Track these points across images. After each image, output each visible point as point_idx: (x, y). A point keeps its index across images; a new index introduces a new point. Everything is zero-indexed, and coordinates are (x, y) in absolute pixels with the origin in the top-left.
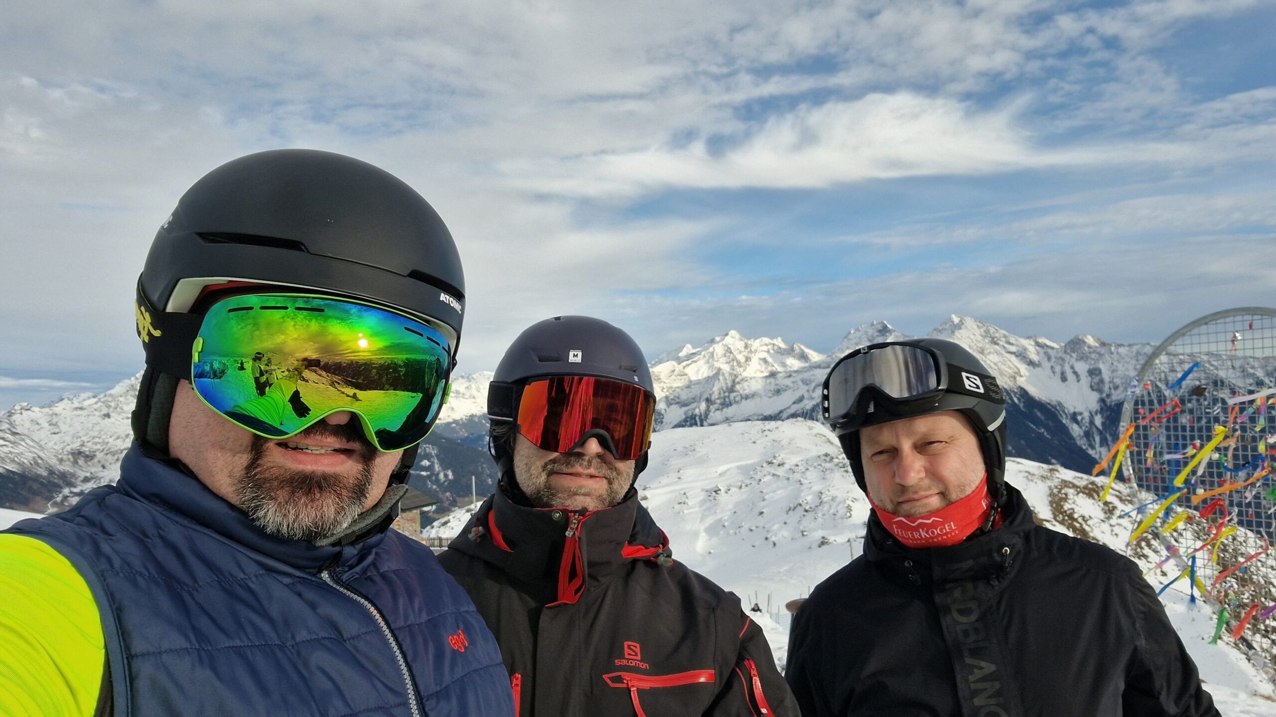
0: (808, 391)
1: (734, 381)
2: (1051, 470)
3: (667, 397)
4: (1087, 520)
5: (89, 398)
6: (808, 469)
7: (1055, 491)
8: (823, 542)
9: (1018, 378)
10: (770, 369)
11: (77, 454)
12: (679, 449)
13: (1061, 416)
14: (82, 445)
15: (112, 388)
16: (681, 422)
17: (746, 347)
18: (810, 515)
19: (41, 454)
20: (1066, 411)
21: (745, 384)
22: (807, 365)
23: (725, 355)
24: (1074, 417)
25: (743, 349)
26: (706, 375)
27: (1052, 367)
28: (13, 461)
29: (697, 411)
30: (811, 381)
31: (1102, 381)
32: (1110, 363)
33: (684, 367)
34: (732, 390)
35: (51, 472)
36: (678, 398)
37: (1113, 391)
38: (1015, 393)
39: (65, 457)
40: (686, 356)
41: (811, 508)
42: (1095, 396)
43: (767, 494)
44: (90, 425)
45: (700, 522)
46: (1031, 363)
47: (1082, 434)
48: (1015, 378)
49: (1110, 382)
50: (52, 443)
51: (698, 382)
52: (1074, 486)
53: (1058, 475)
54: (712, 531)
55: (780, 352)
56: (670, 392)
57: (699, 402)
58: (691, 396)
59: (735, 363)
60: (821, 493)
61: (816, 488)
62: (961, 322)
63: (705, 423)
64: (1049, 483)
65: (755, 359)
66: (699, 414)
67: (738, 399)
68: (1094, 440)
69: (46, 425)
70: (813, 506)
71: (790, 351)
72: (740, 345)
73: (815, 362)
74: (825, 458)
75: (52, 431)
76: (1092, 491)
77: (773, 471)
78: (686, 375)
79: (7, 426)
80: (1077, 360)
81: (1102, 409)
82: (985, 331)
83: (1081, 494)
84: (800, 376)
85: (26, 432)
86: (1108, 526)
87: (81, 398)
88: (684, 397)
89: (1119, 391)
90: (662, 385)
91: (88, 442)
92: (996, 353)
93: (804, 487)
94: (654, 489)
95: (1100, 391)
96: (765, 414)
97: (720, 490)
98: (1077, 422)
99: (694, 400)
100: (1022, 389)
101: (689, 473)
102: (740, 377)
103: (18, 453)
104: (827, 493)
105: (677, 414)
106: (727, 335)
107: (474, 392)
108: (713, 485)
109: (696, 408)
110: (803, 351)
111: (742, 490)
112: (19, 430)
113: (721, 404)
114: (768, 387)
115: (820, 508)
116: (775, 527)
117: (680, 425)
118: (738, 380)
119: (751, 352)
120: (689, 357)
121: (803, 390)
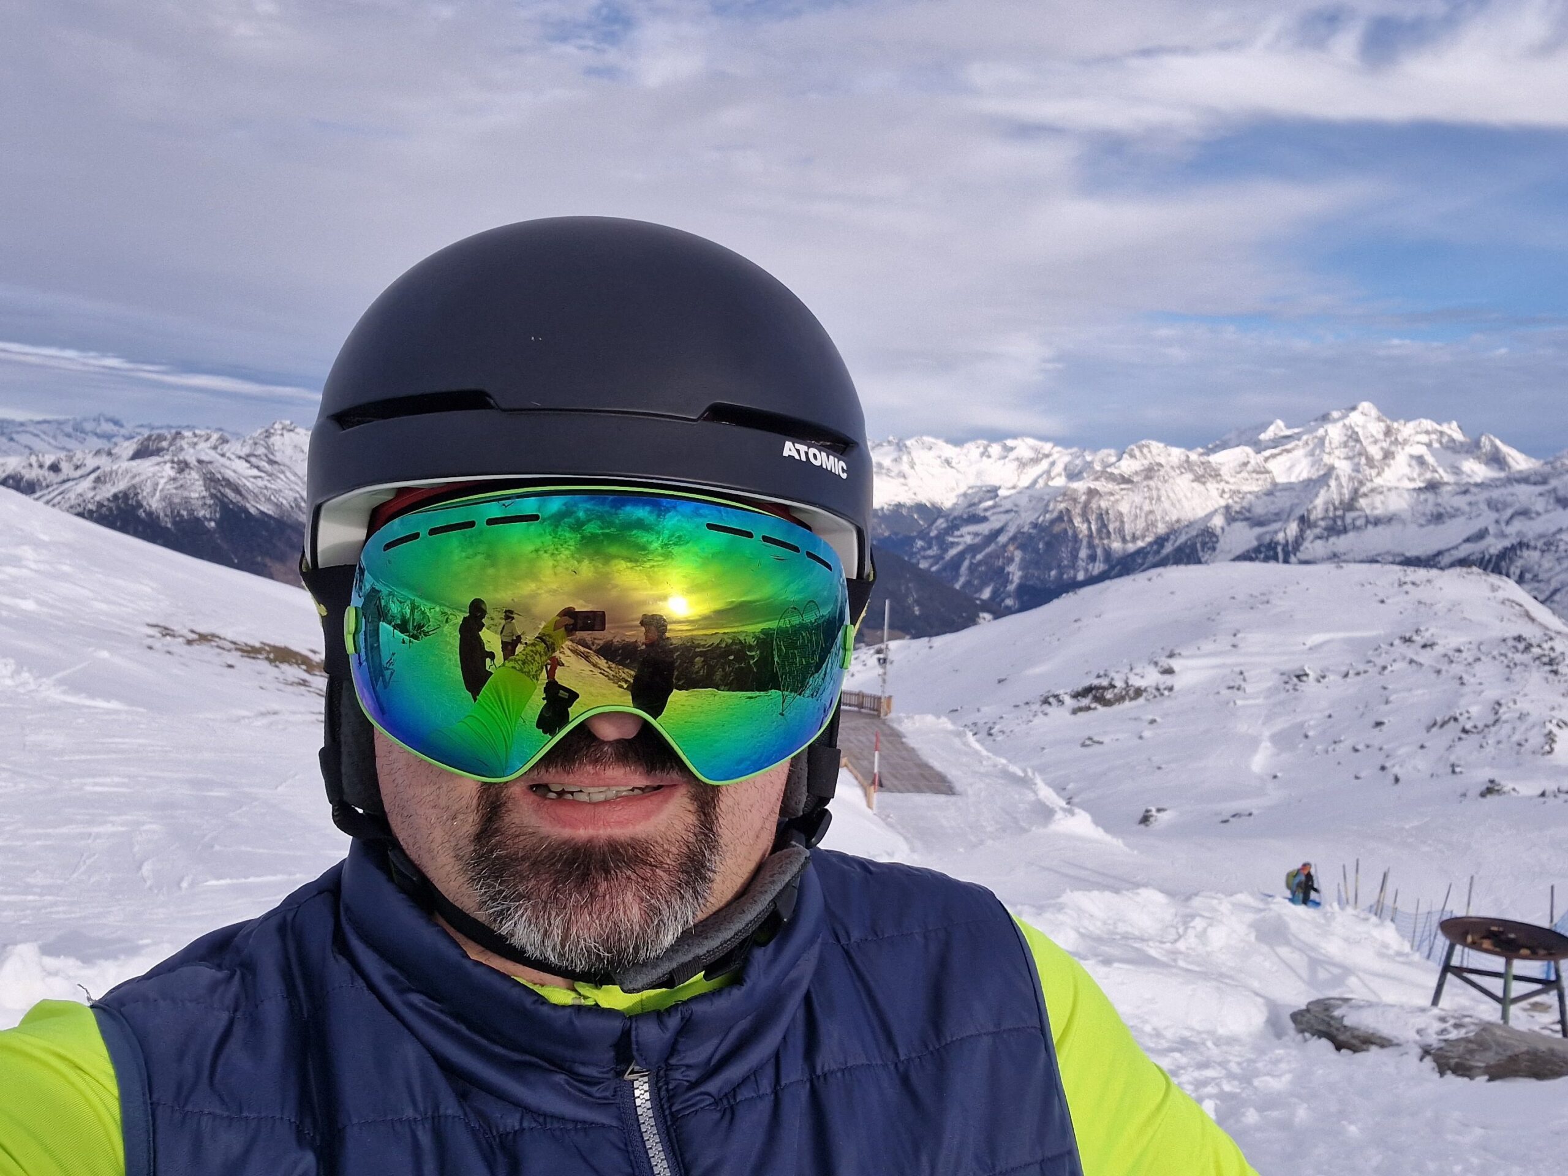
0: (1497, 522)
1: (1356, 491)
3: (1227, 508)
6: (1479, 659)
8: (1491, 790)
10: (1428, 475)
12: (1241, 598)
16: (1248, 551)
17: (1388, 432)
18: (1473, 740)
21: (1378, 499)
22: (1502, 475)
23: (1345, 445)
25: (1381, 436)
26: (1305, 475)
28: (270, 500)
29: (1280, 537)
30: (1506, 505)
33: (1266, 459)
34: (1350, 505)
36: (1249, 511)
40: (1273, 440)
41: (1475, 727)
43: (1396, 691)
45: (1264, 724)
51: (1289, 488)
54: (1282, 740)
55: (1453, 447)
56: (1236, 499)
57: (1287, 521)
58: (1273, 509)
59: (1363, 460)
60: (1499, 704)
61: (1492, 693)
63: (1293, 559)
65: (1401, 459)
66: (1283, 541)
67: (1358, 523)
70: (1480, 725)
71: (1472, 448)
72: (1376, 428)
73: (1520, 472)
74: (1516, 644)
77: (1411, 655)
78: (1267, 472)
79: (265, 451)
84: (1486, 494)
88: (1259, 510)
90: (1222, 485)
93: (1466, 689)
94: (1187, 658)
96: (1408, 554)
97: (1307, 675)
99: (1277, 516)
101: (1253, 640)
102: (1369, 485)
103: (275, 490)
104: (1511, 704)
105: (1245, 537)
106: (1354, 408)
107: (905, 467)
108: (1293, 666)
109: (1280, 530)
110: (1497, 448)
111: (1348, 680)
112: (278, 457)
113: (1326, 529)
114: (1420, 508)
115: (1493, 729)
116: (1402, 751)
117: (1246, 557)
118: (1364, 490)
119: (1396, 442)
120: (1278, 442)
121: (1487, 519)
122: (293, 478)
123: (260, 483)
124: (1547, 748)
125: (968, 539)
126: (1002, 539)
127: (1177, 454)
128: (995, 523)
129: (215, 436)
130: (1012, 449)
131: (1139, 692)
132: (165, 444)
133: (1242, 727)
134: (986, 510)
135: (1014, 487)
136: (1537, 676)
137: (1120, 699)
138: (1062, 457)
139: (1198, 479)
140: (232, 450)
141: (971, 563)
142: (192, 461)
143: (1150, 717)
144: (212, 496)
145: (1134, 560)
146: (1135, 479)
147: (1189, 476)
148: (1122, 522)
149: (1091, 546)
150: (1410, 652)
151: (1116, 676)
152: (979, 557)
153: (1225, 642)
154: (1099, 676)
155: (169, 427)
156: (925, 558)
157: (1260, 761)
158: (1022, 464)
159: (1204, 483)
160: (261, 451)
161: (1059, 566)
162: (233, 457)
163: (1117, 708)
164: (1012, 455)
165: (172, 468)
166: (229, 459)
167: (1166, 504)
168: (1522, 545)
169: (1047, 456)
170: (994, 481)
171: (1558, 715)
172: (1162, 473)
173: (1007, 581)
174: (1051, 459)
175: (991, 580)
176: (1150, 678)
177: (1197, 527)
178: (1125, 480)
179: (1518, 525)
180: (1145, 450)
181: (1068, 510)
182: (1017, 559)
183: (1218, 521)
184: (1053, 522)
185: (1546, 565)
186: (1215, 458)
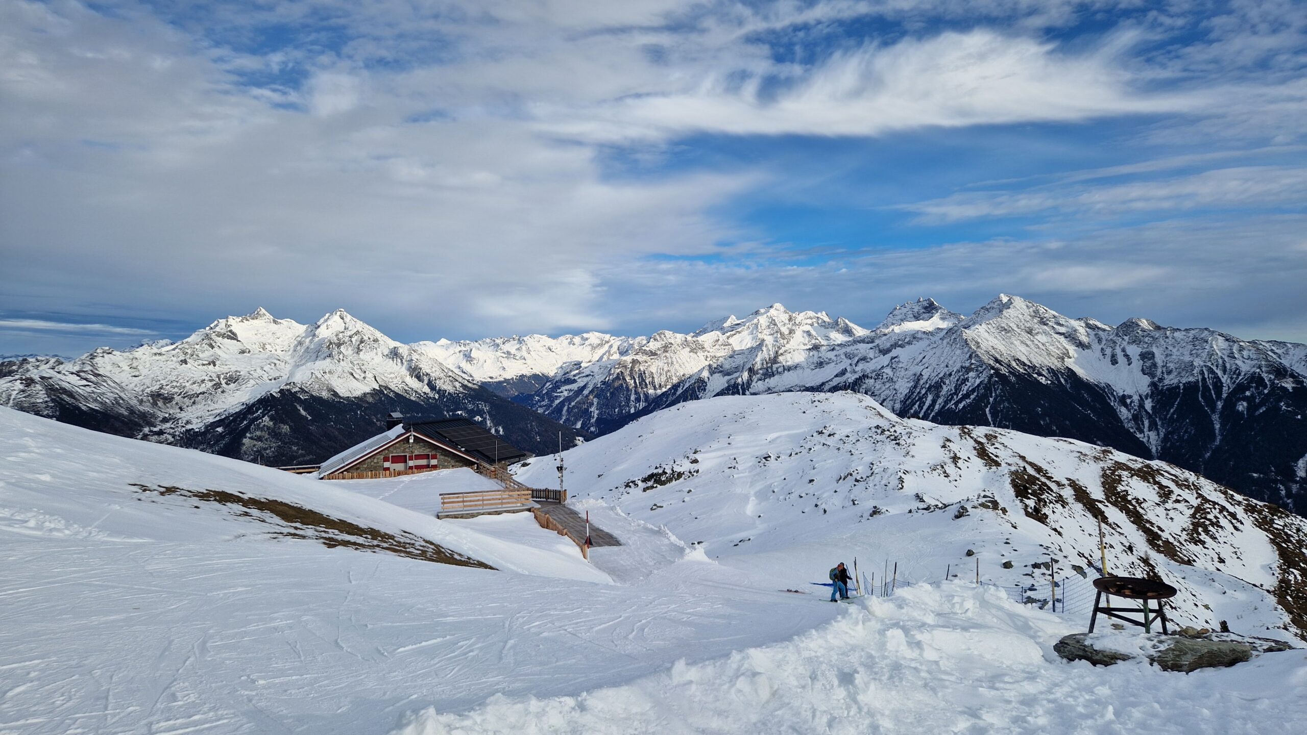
0: (851, 365)
1: (777, 352)
2: (1104, 452)
3: (710, 366)
4: (1142, 503)
5: (167, 345)
6: (858, 440)
7: (1108, 472)
8: (875, 512)
9: (1066, 359)
10: (813, 341)
11: (156, 396)
12: (729, 416)
13: (1110, 399)
14: (161, 388)
15: (189, 336)
16: (723, 390)
17: (790, 320)
18: (861, 485)
19: (122, 395)
20: (1115, 393)
21: (788, 356)
22: (851, 339)
23: (769, 327)
24: (1123, 400)
25: (787, 322)
26: (749, 346)
27: (1102, 349)
28: (96, 400)
29: (740, 380)
30: (854, 356)
31: (1155, 365)
32: (1165, 346)
33: (728, 338)
34: (774, 360)
35: (132, 411)
36: (721, 367)
37: (1165, 376)
38: (1062, 374)
39: (145, 399)
40: (730, 327)
41: (862, 478)
42: (1147, 380)
43: (817, 462)
44: (169, 370)
45: (750, 487)
46: (1081, 345)
47: (1130, 417)
48: (1063, 359)
49: (1163, 366)
50: (133, 385)
51: (741, 353)
52: (1128, 469)
53: (1111, 457)
54: (762, 495)
55: (824, 325)
56: (714, 361)
57: (742, 371)
58: (734, 365)
59: (779, 335)
60: (873, 464)
61: (868, 459)
62: (1010, 302)
63: (747, 392)
64: (1102, 464)
65: (799, 333)
66: (741, 383)
67: (780, 370)
68: (1143, 424)
69: (127, 368)
70: (865, 477)
71: (835, 325)
72: (784, 317)
73: (860, 337)
74: (876, 430)
75: (134, 374)
76: (1147, 475)
77: (823, 441)
78: (730, 345)
79: (91, 368)
80: (1129, 343)
81: (1152, 393)
82: (1034, 311)
83: (1135, 477)
84: (844, 350)
85: (108, 374)
86: (1163, 509)
87: (159, 345)
88: (727, 366)
89: (1171, 376)
90: (706, 353)
91: (167, 385)
92: (1044, 332)
93: (853, 457)
94: (704, 453)
95: (1152, 375)
96: (807, 386)
97: (770, 457)
98: (1126, 405)
99: (737, 369)
100: (1069, 369)
101: (738, 440)
102: (783, 349)
103: (100, 393)
104: (878, 464)
105: (719, 382)
106: (771, 307)
107: (524, 353)
108: (763, 453)
109: (739, 377)
110: (847, 325)
111: (792, 458)
112: (101, 372)
113: (763, 375)
114: (811, 360)
115: (871, 478)
116: (825, 495)
117: (721, 393)
118: (781, 351)
119: (795, 324)
120: (733, 327)
121: (845, 364)
122: (113, 385)
123: (88, 389)
124: (900, 486)
125: (566, 394)
126: (586, 392)
127: (680, 337)
128: (581, 383)
129: (53, 360)
130: (587, 339)
131: (680, 475)
132: (14, 368)
133: (738, 490)
134: (574, 376)
135: (590, 362)
136: (890, 446)
137: (669, 480)
138: (616, 342)
139: (692, 351)
140: (66, 369)
141: (569, 408)
142: (37, 378)
143: (688, 489)
144: (53, 400)
145: (662, 400)
146: (658, 352)
147: (688, 349)
148: (653, 378)
149: (636, 393)
150: (823, 439)
151: (666, 467)
152: (573, 404)
153: (724, 441)
154: (656, 468)
155: (17, 356)
156: (540, 407)
157: (750, 508)
158: (594, 348)
159: (696, 353)
160: (88, 368)
161: (620, 406)
162: (67, 373)
163: (668, 485)
164: (587, 343)
165: (21, 383)
166: (64, 374)
167: (677, 366)
168: (865, 376)
169: (607, 342)
170: (578, 358)
171: (903, 467)
172: (673, 348)
173: (591, 417)
174: (610, 344)
175: (581, 417)
176: (685, 466)
177: (694, 378)
178: (653, 354)
179: (861, 366)
180: (663, 336)
181: (622, 372)
182: (595, 403)
183: (705, 374)
184: (614, 380)
185: (878, 387)
186: (701, 339)
